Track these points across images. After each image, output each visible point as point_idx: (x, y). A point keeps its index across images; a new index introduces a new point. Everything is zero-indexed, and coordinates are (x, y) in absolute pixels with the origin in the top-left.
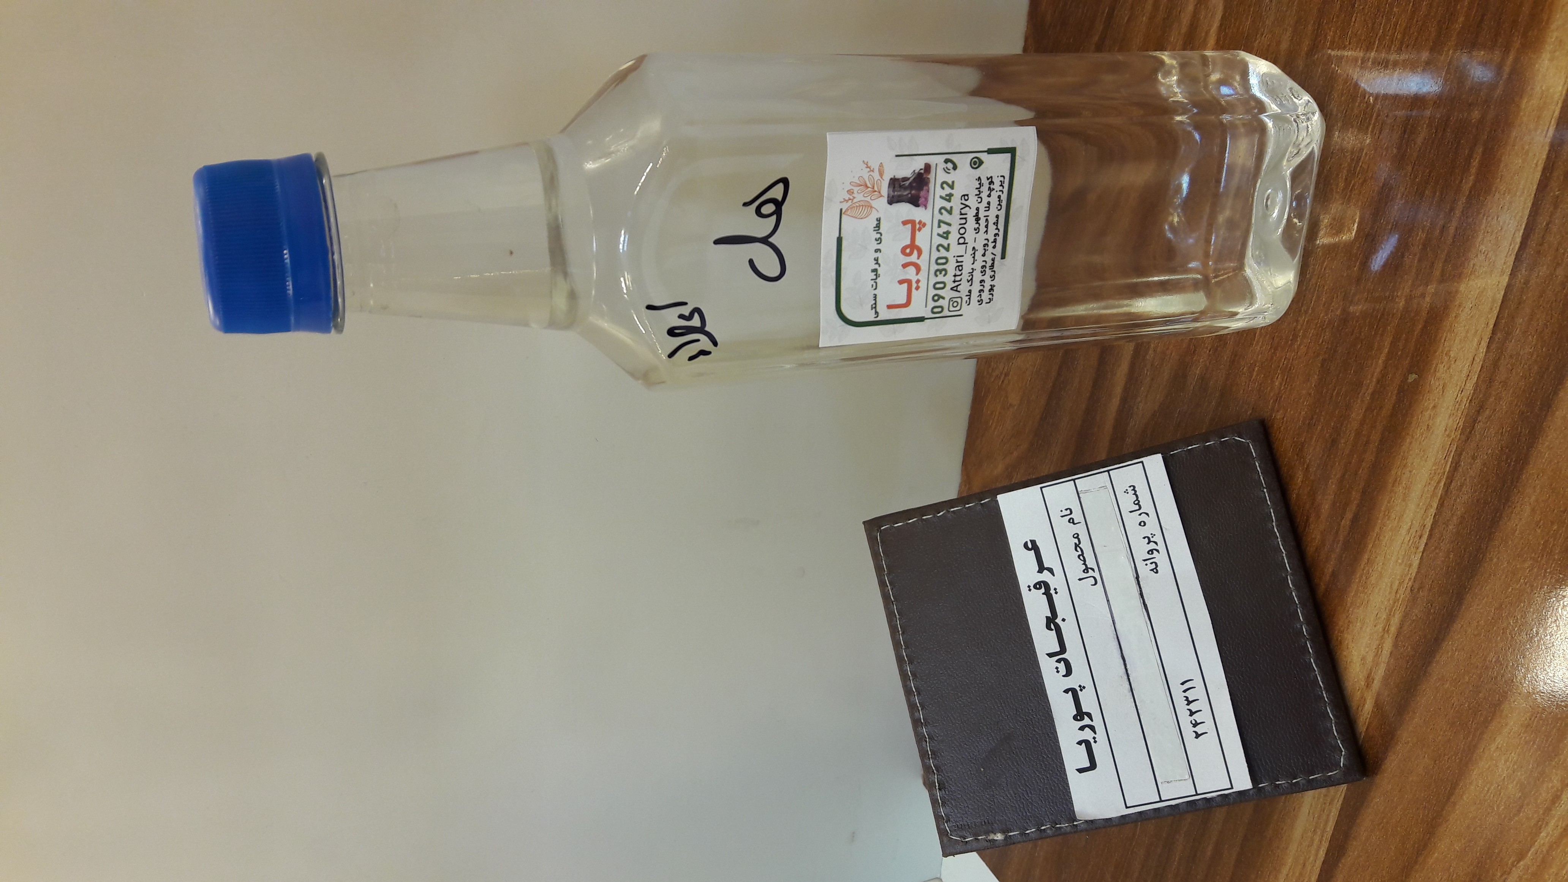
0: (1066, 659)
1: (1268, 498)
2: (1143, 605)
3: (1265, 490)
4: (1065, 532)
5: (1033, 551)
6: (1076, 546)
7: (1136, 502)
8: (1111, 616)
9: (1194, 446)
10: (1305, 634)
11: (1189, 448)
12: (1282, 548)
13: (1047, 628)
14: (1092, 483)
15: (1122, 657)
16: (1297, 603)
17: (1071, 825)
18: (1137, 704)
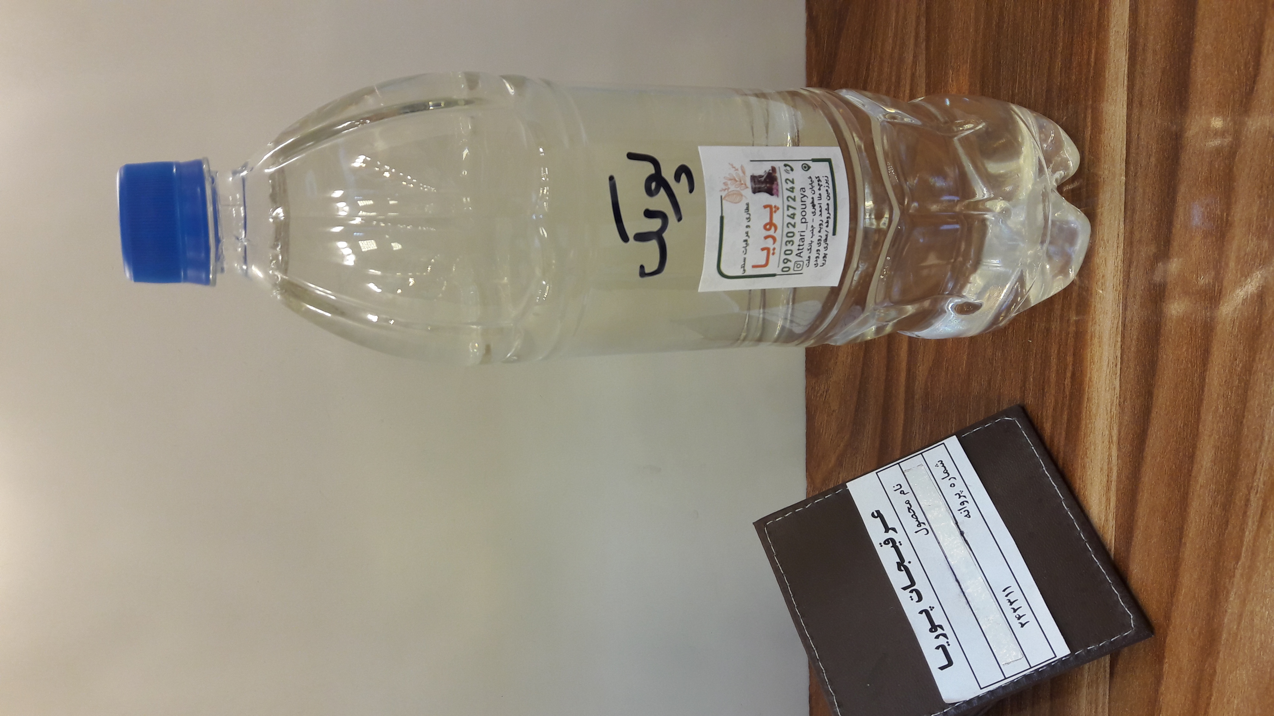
0: (916, 589)
1: (1036, 453)
2: (964, 541)
5: (879, 518)
6: (909, 509)
7: (945, 471)
8: (943, 553)
9: (978, 429)
10: (1083, 538)
11: (975, 430)
12: (1053, 483)
13: (899, 570)
14: (912, 464)
15: (957, 581)
16: (1073, 518)
17: (942, 712)
18: (974, 611)
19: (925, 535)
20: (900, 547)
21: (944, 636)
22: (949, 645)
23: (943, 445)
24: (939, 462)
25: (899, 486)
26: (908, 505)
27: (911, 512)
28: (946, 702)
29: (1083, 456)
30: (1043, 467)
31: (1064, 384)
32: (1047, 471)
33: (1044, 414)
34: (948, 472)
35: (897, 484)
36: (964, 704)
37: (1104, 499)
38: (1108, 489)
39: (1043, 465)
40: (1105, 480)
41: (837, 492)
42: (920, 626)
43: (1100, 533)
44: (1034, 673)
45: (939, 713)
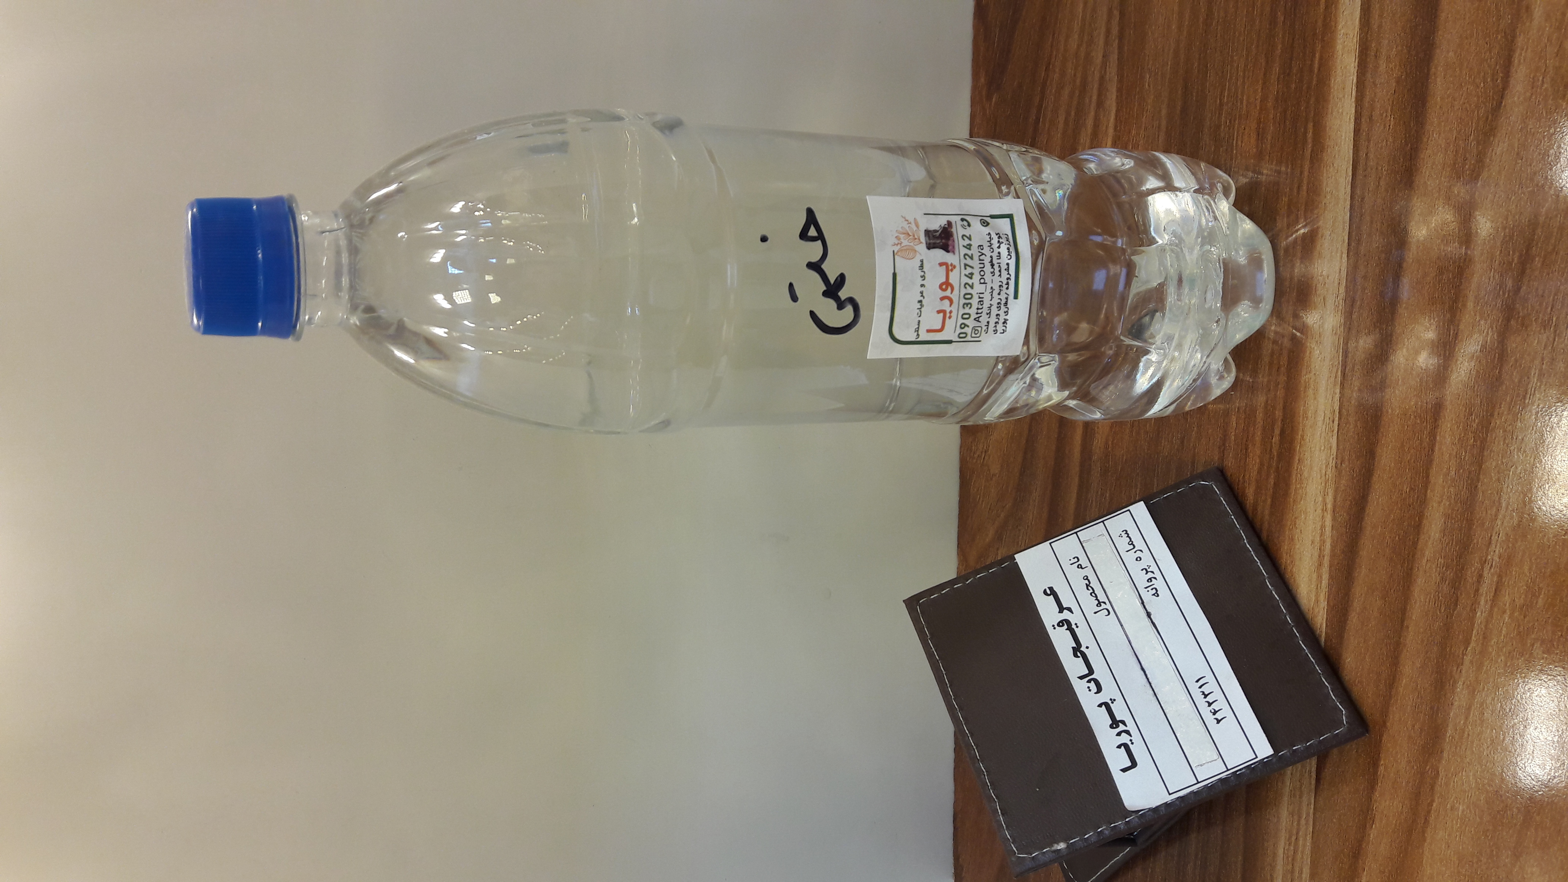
0: (1096, 679)
1: (1236, 523)
2: (1151, 624)
3: (1233, 517)
4: (1076, 576)
5: (1052, 596)
6: (1087, 586)
7: (1130, 543)
8: (1127, 638)
9: (1169, 494)
10: (1290, 622)
11: (1165, 496)
12: (1256, 558)
13: (1075, 656)
14: (1092, 533)
15: (1143, 669)
16: (1278, 599)
17: (1124, 822)
18: (1162, 705)
19: (1106, 616)
20: (1076, 629)
21: (1126, 733)
22: (1132, 743)
23: (1128, 512)
24: (1123, 531)
25: (1076, 558)
26: (1087, 581)
27: (1089, 590)
28: (1129, 809)
29: (1291, 527)
30: (1244, 540)
31: (1271, 442)
32: (1249, 545)
33: (1247, 477)
34: (1134, 543)
35: (1073, 557)
36: (1150, 812)
37: (1315, 576)
38: (1320, 565)
39: (1244, 537)
40: (1316, 554)
41: (1003, 566)
42: (1098, 721)
43: (1309, 616)
44: (1230, 777)
45: (1120, 823)
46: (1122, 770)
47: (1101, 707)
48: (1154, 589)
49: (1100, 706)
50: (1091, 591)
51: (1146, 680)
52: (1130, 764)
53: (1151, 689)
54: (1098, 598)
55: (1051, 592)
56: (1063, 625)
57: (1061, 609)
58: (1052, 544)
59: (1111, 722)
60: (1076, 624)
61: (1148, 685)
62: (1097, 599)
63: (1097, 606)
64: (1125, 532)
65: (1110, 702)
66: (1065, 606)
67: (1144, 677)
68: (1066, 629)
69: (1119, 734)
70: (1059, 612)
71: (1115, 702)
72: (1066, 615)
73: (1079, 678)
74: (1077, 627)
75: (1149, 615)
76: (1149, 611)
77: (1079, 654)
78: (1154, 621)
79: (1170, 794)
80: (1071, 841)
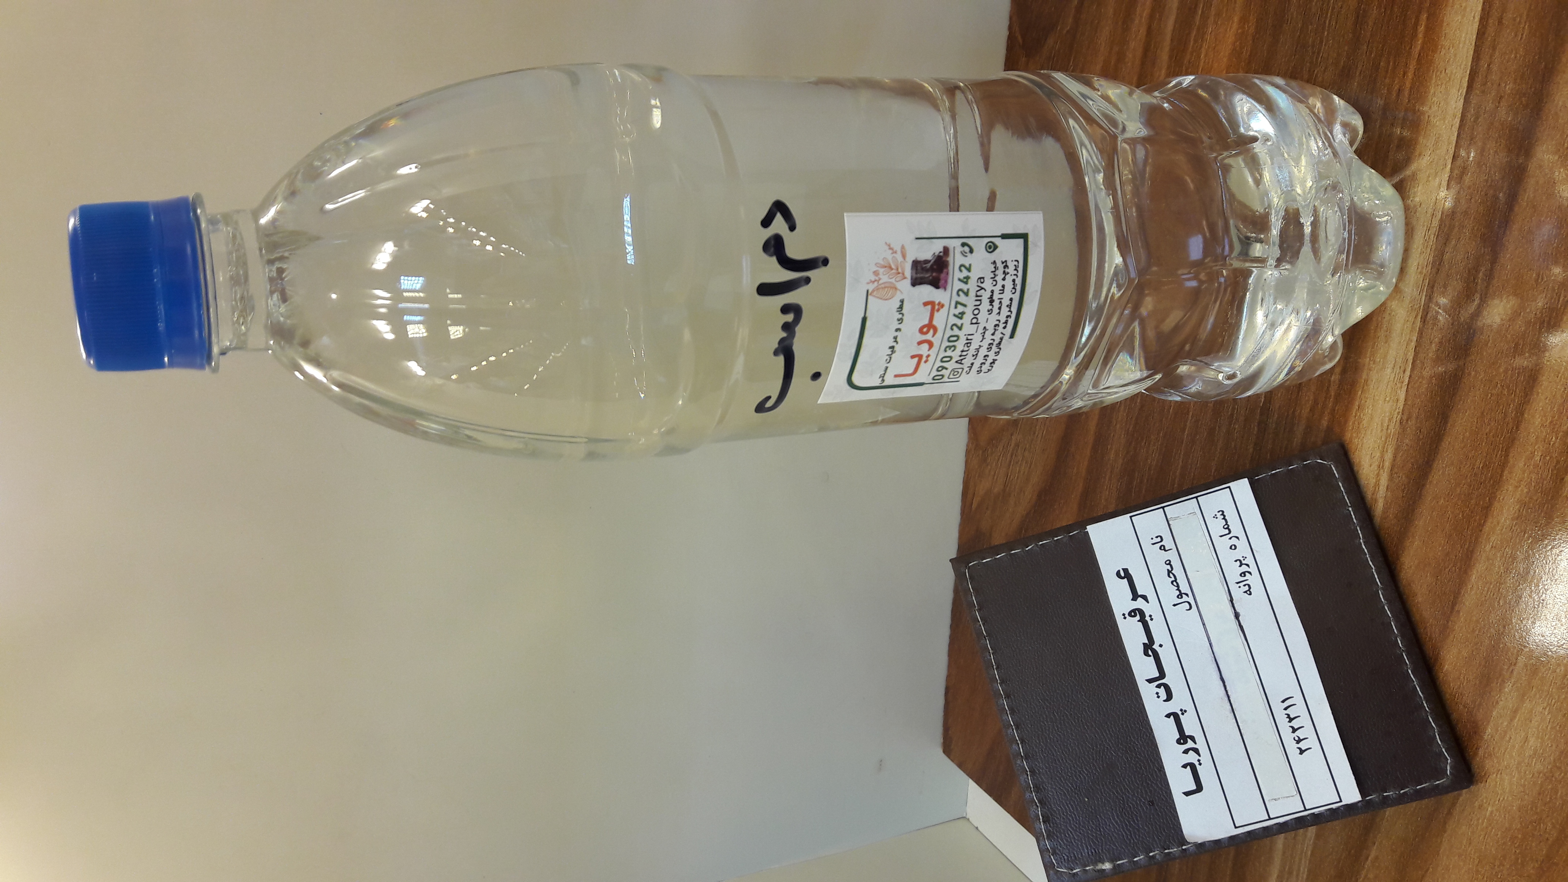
0: (1165, 684)
1: (1353, 516)
2: (1239, 629)
3: (1350, 509)
5: (1126, 579)
6: (1169, 572)
7: (1226, 526)
8: (1208, 638)
9: (1278, 470)
11: (1273, 472)
13: (1146, 656)
14: (1181, 510)
15: (1222, 679)
17: (1179, 849)
18: (1239, 724)
19: (1187, 610)
20: (1150, 622)
21: (1195, 752)
22: (1200, 764)
23: (1228, 489)
24: (1219, 512)
25: (1159, 538)
26: (1169, 566)
27: (1171, 578)
28: (1188, 839)
34: (1230, 528)
35: (1157, 536)
36: (1210, 844)
41: (1070, 534)
42: (1165, 734)
44: (1309, 817)
45: (1175, 849)
46: (1184, 793)
47: (1169, 718)
48: (1247, 586)
49: (1168, 716)
50: (1173, 579)
51: (1225, 692)
52: (1194, 788)
53: (1229, 704)
54: (1180, 589)
55: (1125, 575)
56: (1135, 616)
57: (1135, 596)
58: (1133, 518)
59: (1178, 737)
60: (1150, 616)
61: (1226, 699)
62: (1178, 589)
63: (1178, 597)
64: (1221, 513)
65: (1180, 713)
66: (1139, 594)
67: (1223, 689)
68: (1138, 621)
69: (1186, 752)
70: (1132, 600)
71: (1185, 714)
72: (1140, 604)
73: (1147, 680)
74: (1152, 619)
75: (1237, 616)
76: (1237, 611)
77: (1150, 653)
78: (1242, 624)
79: (1236, 827)
80: (1118, 862)
